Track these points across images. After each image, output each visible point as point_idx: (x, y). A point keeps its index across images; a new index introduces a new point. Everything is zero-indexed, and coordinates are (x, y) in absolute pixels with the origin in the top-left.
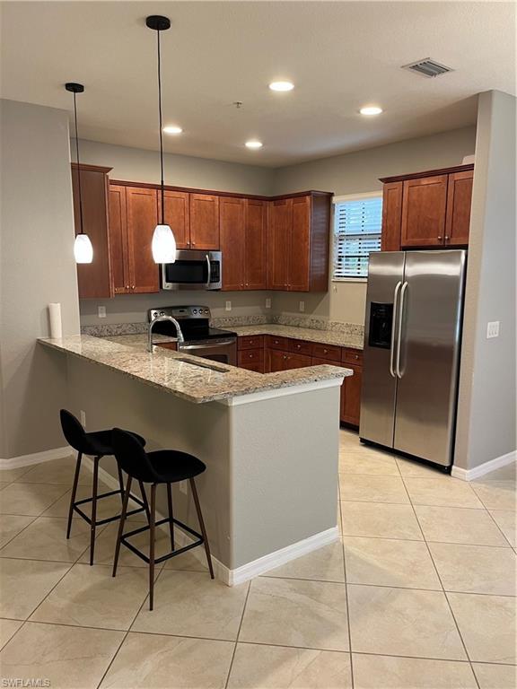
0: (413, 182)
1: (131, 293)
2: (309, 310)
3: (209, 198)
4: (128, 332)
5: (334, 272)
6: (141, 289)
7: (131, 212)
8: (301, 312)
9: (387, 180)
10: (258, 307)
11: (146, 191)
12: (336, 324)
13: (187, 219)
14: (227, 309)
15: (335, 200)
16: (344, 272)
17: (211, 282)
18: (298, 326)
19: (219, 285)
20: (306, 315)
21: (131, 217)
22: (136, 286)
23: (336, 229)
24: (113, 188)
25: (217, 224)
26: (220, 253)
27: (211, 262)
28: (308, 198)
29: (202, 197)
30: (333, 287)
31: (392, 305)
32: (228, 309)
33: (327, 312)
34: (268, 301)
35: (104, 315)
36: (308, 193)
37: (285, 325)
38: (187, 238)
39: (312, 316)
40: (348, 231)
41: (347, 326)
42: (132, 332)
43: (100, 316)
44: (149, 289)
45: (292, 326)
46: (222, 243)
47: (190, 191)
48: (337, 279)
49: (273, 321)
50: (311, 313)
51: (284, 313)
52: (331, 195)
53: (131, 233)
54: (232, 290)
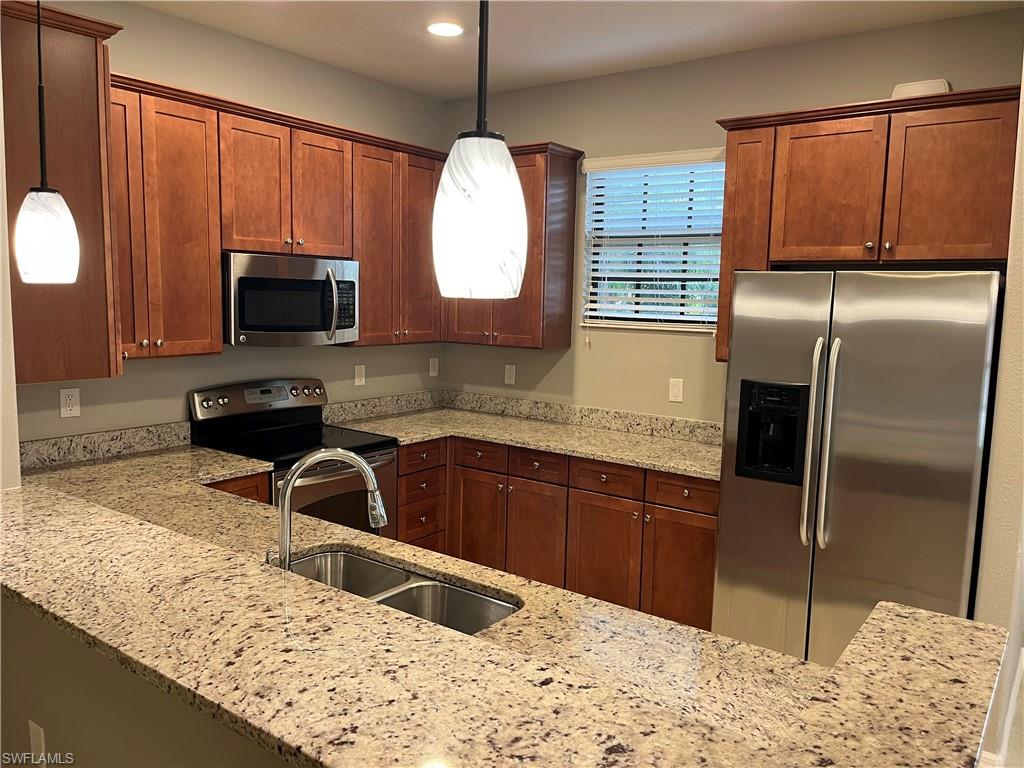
0: (802, 128)
1: (154, 355)
2: (526, 383)
3: (332, 143)
4: (139, 448)
5: (582, 308)
6: (179, 345)
7: (152, 156)
8: (509, 386)
9: (733, 126)
10: (416, 376)
11: (193, 111)
12: (591, 411)
13: (286, 186)
14: (358, 382)
15: (587, 165)
16: (604, 308)
17: (338, 328)
18: (502, 414)
19: (351, 335)
20: (519, 393)
21: (155, 170)
22: (167, 338)
23: (587, 224)
24: (118, 95)
25: (347, 202)
26: (355, 265)
27: (338, 282)
28: (540, 159)
29: (317, 139)
30: (581, 338)
31: (808, 388)
32: (360, 381)
33: (568, 388)
34: (434, 362)
35: (76, 411)
36: (542, 148)
37: (472, 411)
38: (286, 228)
39: (534, 395)
40: (610, 228)
41: (618, 416)
42: (148, 447)
43: (65, 412)
44: (198, 345)
45: (488, 413)
46: (358, 242)
47: (294, 125)
48: (589, 323)
49: (444, 402)
50: (530, 387)
51: (467, 388)
52: (577, 156)
53: (154, 209)
54: (375, 342)
